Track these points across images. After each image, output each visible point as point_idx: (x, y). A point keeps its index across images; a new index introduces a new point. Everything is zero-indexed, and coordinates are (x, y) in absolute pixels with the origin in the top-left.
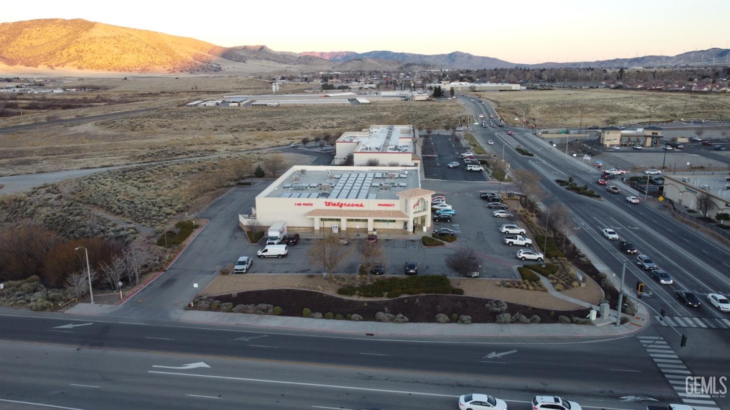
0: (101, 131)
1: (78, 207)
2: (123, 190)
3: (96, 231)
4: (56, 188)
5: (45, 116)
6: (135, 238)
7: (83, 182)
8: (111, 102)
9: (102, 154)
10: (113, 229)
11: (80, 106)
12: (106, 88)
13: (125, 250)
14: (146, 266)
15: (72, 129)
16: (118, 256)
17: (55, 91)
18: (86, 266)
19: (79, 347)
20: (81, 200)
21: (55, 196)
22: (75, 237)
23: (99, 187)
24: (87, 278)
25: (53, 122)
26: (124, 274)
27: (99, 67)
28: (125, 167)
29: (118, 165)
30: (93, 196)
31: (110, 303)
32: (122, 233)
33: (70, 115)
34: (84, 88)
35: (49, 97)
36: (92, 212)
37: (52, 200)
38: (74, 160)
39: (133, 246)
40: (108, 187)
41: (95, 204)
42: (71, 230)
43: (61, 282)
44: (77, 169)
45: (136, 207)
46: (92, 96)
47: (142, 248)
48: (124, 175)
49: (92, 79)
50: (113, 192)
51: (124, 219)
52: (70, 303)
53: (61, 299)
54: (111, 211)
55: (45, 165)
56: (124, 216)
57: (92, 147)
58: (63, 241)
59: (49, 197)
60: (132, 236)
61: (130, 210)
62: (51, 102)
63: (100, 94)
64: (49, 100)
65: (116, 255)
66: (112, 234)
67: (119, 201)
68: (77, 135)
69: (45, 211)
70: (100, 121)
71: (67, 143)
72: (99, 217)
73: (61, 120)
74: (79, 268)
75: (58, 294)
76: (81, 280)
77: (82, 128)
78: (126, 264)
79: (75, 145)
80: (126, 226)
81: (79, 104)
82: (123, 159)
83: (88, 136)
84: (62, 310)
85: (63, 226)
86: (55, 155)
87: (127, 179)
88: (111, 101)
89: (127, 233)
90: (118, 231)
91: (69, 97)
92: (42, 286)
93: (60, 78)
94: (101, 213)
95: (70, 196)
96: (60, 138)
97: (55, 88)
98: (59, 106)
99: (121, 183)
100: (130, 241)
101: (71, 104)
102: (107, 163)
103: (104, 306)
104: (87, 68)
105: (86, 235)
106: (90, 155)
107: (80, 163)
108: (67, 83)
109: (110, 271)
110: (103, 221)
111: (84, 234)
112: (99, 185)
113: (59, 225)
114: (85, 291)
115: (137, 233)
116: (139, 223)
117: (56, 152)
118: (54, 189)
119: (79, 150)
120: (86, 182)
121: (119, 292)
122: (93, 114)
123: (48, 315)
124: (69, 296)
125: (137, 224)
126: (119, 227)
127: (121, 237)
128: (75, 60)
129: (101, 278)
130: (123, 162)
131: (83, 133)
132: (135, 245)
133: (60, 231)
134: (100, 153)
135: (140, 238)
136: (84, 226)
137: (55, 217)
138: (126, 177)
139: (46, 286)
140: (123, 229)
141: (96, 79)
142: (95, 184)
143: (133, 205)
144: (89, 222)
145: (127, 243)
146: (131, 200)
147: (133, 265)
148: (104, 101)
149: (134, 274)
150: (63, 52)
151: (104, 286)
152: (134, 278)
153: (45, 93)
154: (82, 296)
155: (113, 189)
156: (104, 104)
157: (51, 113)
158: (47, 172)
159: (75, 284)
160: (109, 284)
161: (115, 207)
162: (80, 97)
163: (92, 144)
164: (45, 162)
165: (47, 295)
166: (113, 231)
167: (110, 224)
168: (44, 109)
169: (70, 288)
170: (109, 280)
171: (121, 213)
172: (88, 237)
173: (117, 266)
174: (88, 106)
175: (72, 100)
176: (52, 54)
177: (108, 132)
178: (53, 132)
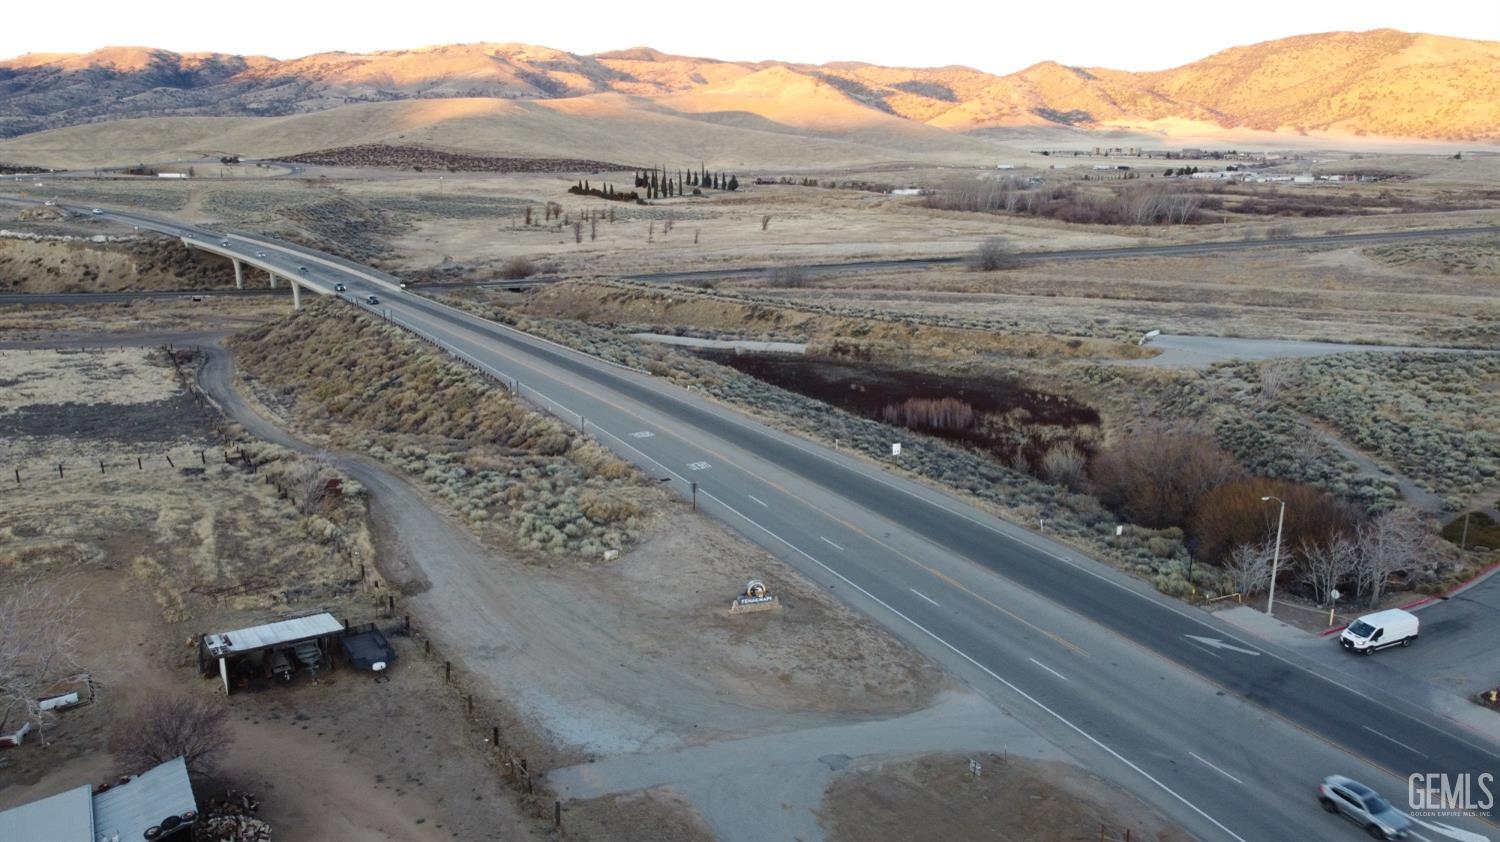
0: (1372, 267)
1: (1286, 417)
2: (1390, 399)
3: (1310, 472)
4: (1253, 371)
5: (1267, 228)
6: (1392, 508)
7: (1309, 367)
8: (1410, 207)
9: (1362, 316)
10: (1348, 476)
11: (1341, 213)
12: (1406, 176)
13: (1365, 528)
14: (1402, 575)
15: (1312, 257)
16: (1345, 537)
17: (1299, 179)
18: (1275, 536)
19: (1221, 688)
20: (1295, 403)
21: (1249, 387)
22: (1267, 475)
23: (1338, 385)
24: (1271, 562)
25: (1280, 240)
26: (1349, 576)
27: (1403, 131)
28: (1407, 350)
29: (1393, 345)
30: (1324, 399)
31: (1305, 626)
32: (1366, 490)
33: (1315, 229)
34: (1359, 174)
35: (1283, 190)
36: (1313, 432)
37: (1241, 393)
38: (1301, 321)
39: (1385, 524)
40: (1359, 388)
41: (1322, 417)
42: (1262, 459)
43: (1219, 555)
44: (1304, 340)
45: (1411, 441)
46: (1369, 191)
47: (1403, 533)
48: (1400, 367)
49: (1379, 156)
50: (1366, 399)
51: (1376, 460)
52: (1227, 600)
53: (1211, 587)
54: (1352, 440)
55: (1244, 323)
56: (1379, 455)
57: (1346, 298)
58: (1243, 476)
59: (1236, 386)
60: (1388, 502)
61: (1396, 445)
62: (1285, 200)
63: (1390, 188)
64: (1282, 196)
65: (1341, 533)
66: (1343, 486)
67: (1375, 420)
68: (1320, 272)
69: (1223, 411)
70: (1376, 246)
71: (1296, 286)
72: (1325, 445)
73: (1295, 239)
74: (1259, 537)
75: (1209, 574)
76: (1259, 562)
77: (1333, 258)
78: (1359, 556)
79: (1310, 291)
80: (1377, 477)
81: (1339, 208)
82: (1406, 332)
83: (1343, 275)
84: (1208, 608)
85: (1249, 448)
86: (1267, 305)
87: (1405, 378)
88: (1410, 203)
89: (1377, 493)
90: (1357, 483)
91: (1323, 193)
92: (1185, 551)
93: (1314, 154)
94: (1332, 438)
95: (1277, 390)
96: (1284, 273)
97: (1299, 173)
98: (1297, 210)
99: (1391, 384)
100: (1380, 512)
101: (1322, 206)
102: (1370, 337)
103: (1290, 628)
104: (1376, 132)
105: (1289, 476)
106: (1337, 315)
107: (1312, 329)
108: (1327, 164)
109: (1320, 562)
110: (1329, 455)
111: (1286, 472)
112: (1340, 380)
113: (1242, 444)
114: (1260, 586)
115: (1400, 497)
116: (1411, 477)
117: (1271, 301)
118: (1248, 372)
119: (1316, 301)
120: (1315, 370)
121: (1329, 610)
122: (1364, 230)
123: (1181, 608)
124: (1228, 586)
125: (1406, 478)
126: (1360, 476)
127: (1362, 498)
128: (1354, 115)
129: (1298, 569)
130: (1405, 339)
131: (1334, 269)
132: (1387, 523)
133: (1242, 456)
134: (1359, 312)
135: (1404, 510)
136: (1290, 458)
137: (1237, 426)
138: (1404, 372)
139: (1191, 553)
140: (1369, 483)
141: (1389, 155)
142: (1332, 375)
143: (1405, 435)
144: (1301, 451)
145: (1373, 513)
146: (1404, 424)
147: (1372, 564)
148: (1395, 203)
149: (1371, 584)
150: (1332, 100)
151: (1300, 589)
152: (1369, 592)
153: (1277, 183)
154: (1252, 594)
155: (1372, 393)
156: (1393, 209)
157: (1280, 222)
158: (1244, 337)
159: (1245, 566)
160: (1311, 587)
161: (1364, 432)
162: (1345, 194)
163: (1347, 293)
164: (1245, 317)
165: (1190, 570)
166: (1347, 482)
167: (1345, 465)
168: (1267, 213)
169: (1234, 571)
170: (1315, 581)
171: (1375, 448)
172: (1292, 481)
173: (1338, 556)
174: (1357, 214)
175: (1328, 199)
176: (1309, 105)
177: (1389, 271)
178: (1274, 259)
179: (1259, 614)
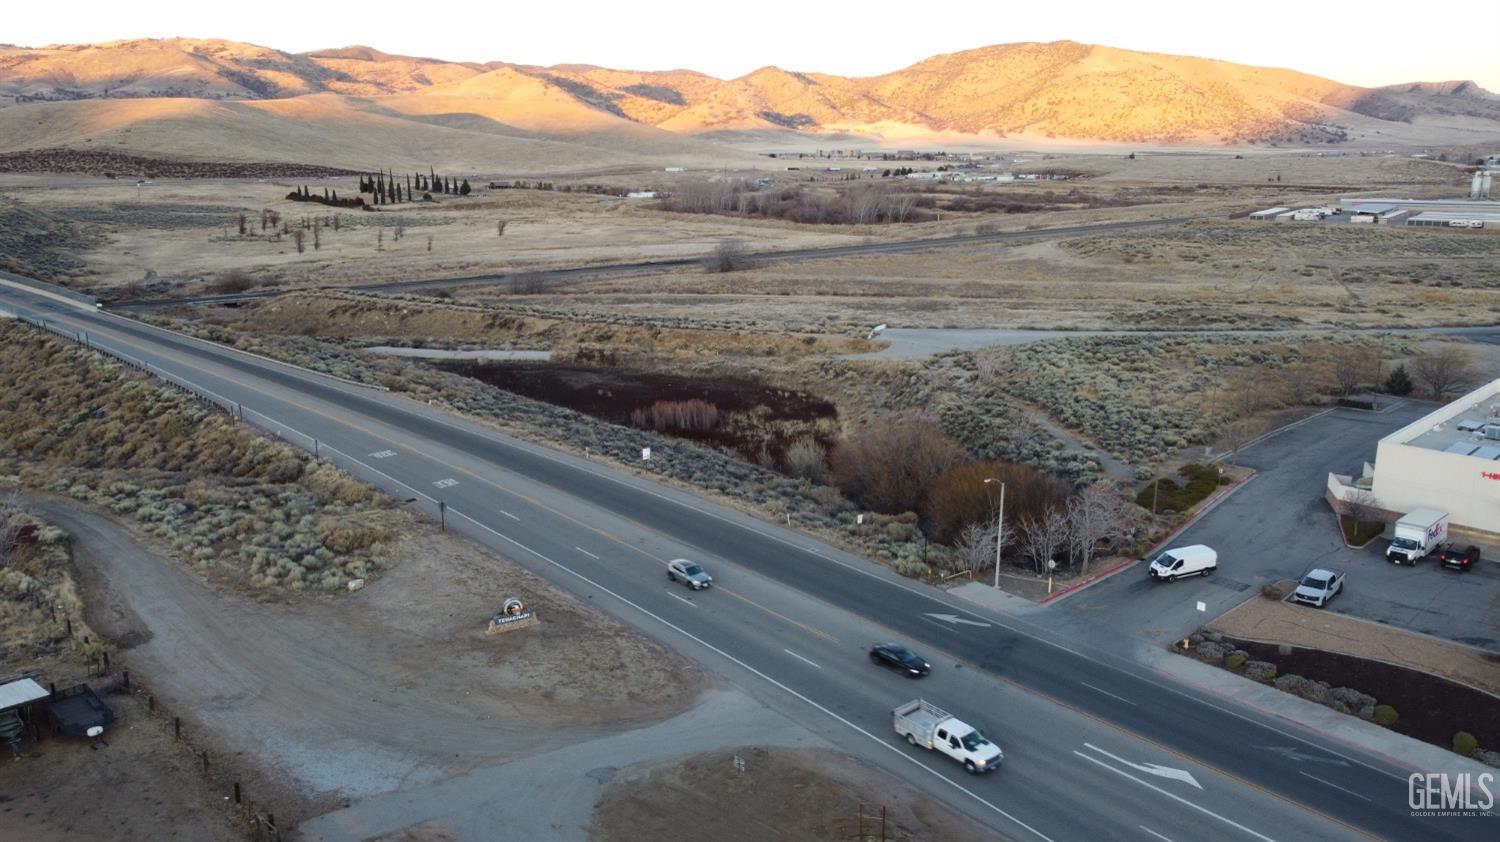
0: (1067, 259)
1: (1001, 402)
2: (1088, 381)
3: (1025, 451)
4: (971, 359)
5: (976, 224)
6: (1095, 480)
7: (1018, 354)
8: (1095, 202)
9: (1061, 305)
10: (1056, 453)
11: (1038, 209)
12: (1090, 175)
13: (1072, 501)
14: (1106, 541)
15: (1016, 251)
16: (1057, 511)
17: (1001, 179)
18: (997, 514)
19: (960, 661)
20: (1009, 388)
21: (968, 374)
22: (987, 458)
23: (1044, 369)
24: (995, 539)
25: (987, 235)
26: (1062, 545)
27: (1087, 133)
28: (1100, 334)
29: (1088, 330)
30: (1032, 383)
31: (1028, 595)
32: (1072, 465)
33: (1017, 225)
34: (1051, 173)
35: (987, 189)
36: (1025, 414)
37: (961, 380)
38: (1009, 311)
39: (1089, 496)
40: (1062, 371)
41: (1032, 400)
42: (982, 442)
43: (950, 536)
44: (1012, 329)
45: (1107, 418)
46: (1061, 189)
47: (1105, 503)
48: (1095, 350)
49: (1068, 156)
50: (1069, 381)
51: (1080, 437)
52: (959, 576)
53: (945, 566)
54: (1059, 420)
55: (961, 314)
56: (1082, 432)
57: (1046, 288)
58: (967, 459)
59: (956, 374)
60: (1091, 475)
61: (1095, 422)
62: (989, 198)
63: (1078, 185)
64: (987, 194)
65: (1053, 508)
66: (1053, 463)
67: (1077, 400)
68: (1024, 264)
69: (946, 399)
70: (1069, 239)
71: (1004, 279)
72: (1035, 426)
73: (1000, 234)
74: (984, 518)
75: (941, 554)
76: (986, 539)
77: (1033, 252)
78: (1070, 527)
79: (1016, 282)
80: (1082, 453)
81: (1036, 205)
82: (1098, 317)
83: (1044, 267)
84: (944, 586)
85: (971, 432)
86: (979, 297)
87: (1100, 360)
88: (1096, 200)
89: (1081, 467)
90: (1065, 459)
91: (1022, 191)
92: (920, 534)
93: (1012, 155)
94: (1040, 419)
95: (992, 377)
96: (992, 266)
97: (1001, 173)
98: (1001, 207)
99: (1088, 366)
100: (1085, 485)
101: (1022, 204)
102: (1068, 323)
103: (1016, 599)
104: (1064, 134)
105: (1007, 456)
106: (1039, 304)
107: (1019, 317)
108: (1024, 164)
109: (1037, 535)
110: (1040, 435)
111: (1004, 453)
112: (1046, 365)
113: (963, 429)
114: (988, 562)
115: (1101, 470)
116: (1109, 451)
117: (982, 293)
118: (966, 361)
119: (1020, 292)
120: (1023, 356)
121: (1047, 579)
122: (1058, 225)
123: (918, 588)
124: (960, 563)
125: (1105, 452)
126: (1067, 453)
127: (1068, 472)
128: (1044, 119)
129: (1019, 543)
130: (1097, 324)
131: (1035, 261)
132: (1092, 495)
133: (965, 440)
134: (1058, 301)
135: (1105, 481)
136: (1007, 440)
137: (960, 412)
138: (1099, 355)
139: (926, 535)
140: (1075, 458)
141: (1076, 156)
142: (1038, 360)
143: (1102, 413)
144: (1015, 433)
145: (1079, 487)
146: (1099, 402)
147: (1082, 533)
148: (1083, 199)
149: (1081, 552)
150: (1025, 105)
151: (1022, 561)
152: (1080, 559)
153: (983, 182)
154: (981, 570)
155: (1072, 375)
156: (1081, 205)
157: (986, 219)
158: (961, 328)
159: (973, 544)
160: (1031, 558)
161: (1068, 412)
162: (1041, 192)
163: (1047, 283)
164: (961, 309)
165: (925, 552)
166: (1056, 458)
167: (1053, 443)
168: (976, 211)
169: (963, 550)
170: (1033, 551)
171: (1078, 426)
172: (1010, 461)
173: (1053, 529)
174: (1052, 209)
175: (1026, 197)
176: (1006, 109)
177: (1081, 263)
178: (983, 254)
179: (988, 587)
